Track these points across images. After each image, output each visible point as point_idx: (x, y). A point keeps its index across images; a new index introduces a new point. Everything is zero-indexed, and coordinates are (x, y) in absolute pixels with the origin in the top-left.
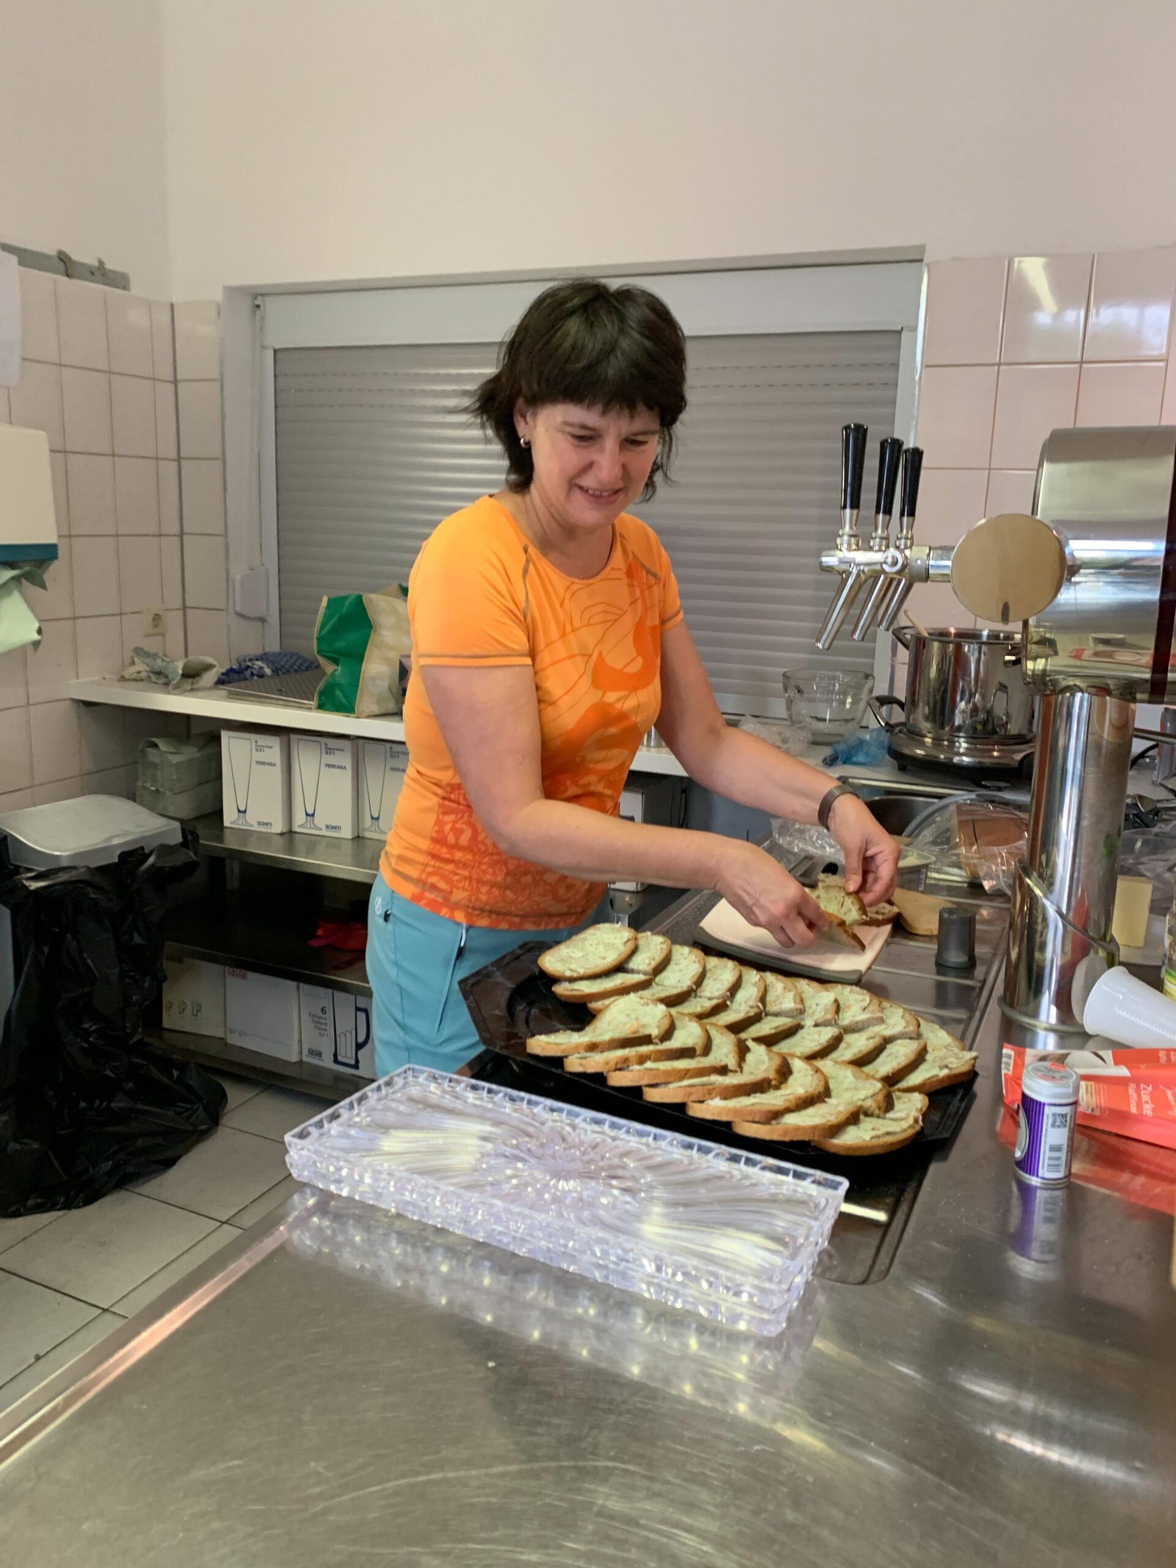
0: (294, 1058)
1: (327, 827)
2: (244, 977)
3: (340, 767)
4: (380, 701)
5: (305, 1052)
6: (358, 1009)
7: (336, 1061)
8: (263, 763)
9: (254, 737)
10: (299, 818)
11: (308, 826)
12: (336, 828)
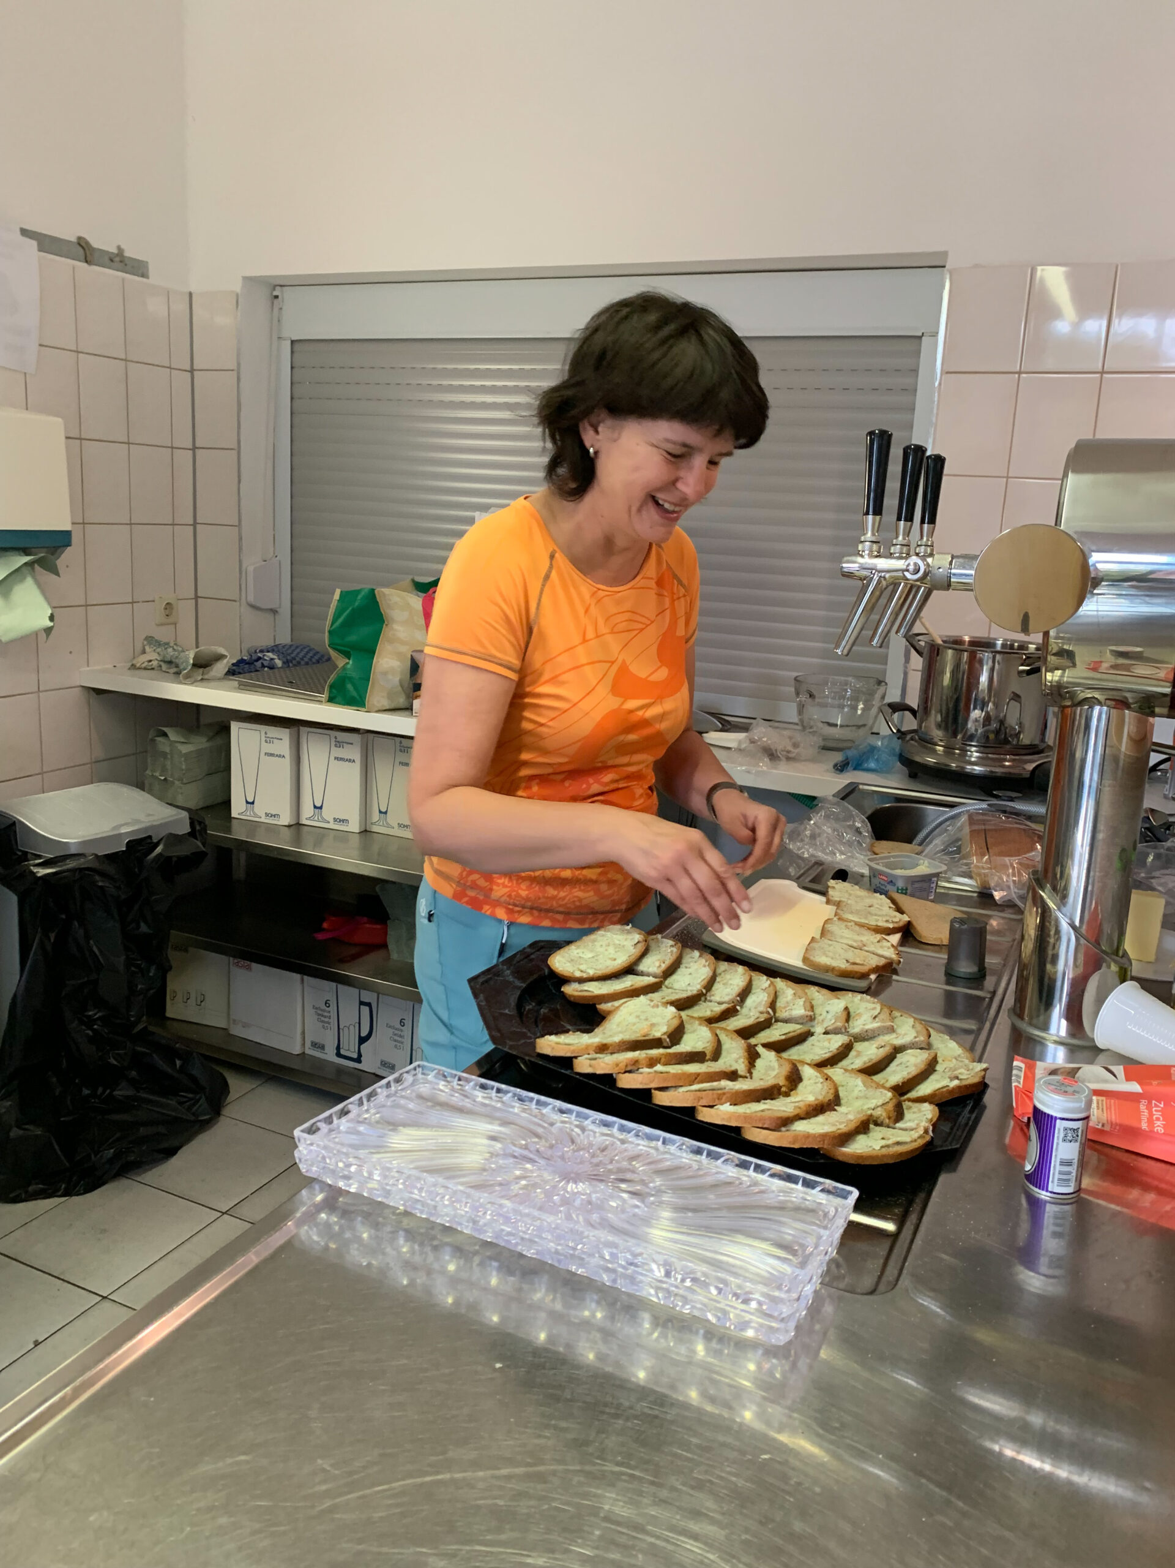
0: (297, 1050)
1: (335, 820)
2: (249, 968)
3: (350, 761)
4: (390, 696)
5: (308, 1044)
6: (362, 1003)
7: (339, 1055)
8: (272, 755)
9: (263, 728)
10: (307, 811)
11: (316, 818)
12: (343, 821)
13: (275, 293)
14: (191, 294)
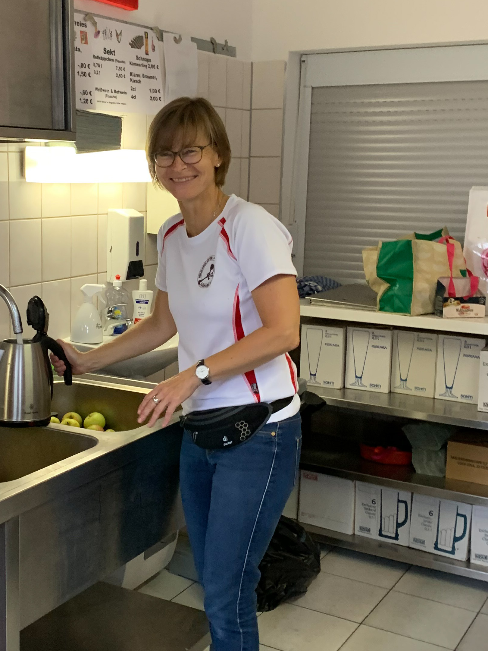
0: (350, 532)
1: (371, 385)
2: (316, 479)
3: (382, 347)
4: (423, 306)
5: (357, 528)
6: (399, 501)
7: (381, 534)
8: (330, 345)
9: (324, 328)
10: (351, 380)
11: (357, 384)
12: (377, 386)
13: (302, 59)
14: (252, 63)
